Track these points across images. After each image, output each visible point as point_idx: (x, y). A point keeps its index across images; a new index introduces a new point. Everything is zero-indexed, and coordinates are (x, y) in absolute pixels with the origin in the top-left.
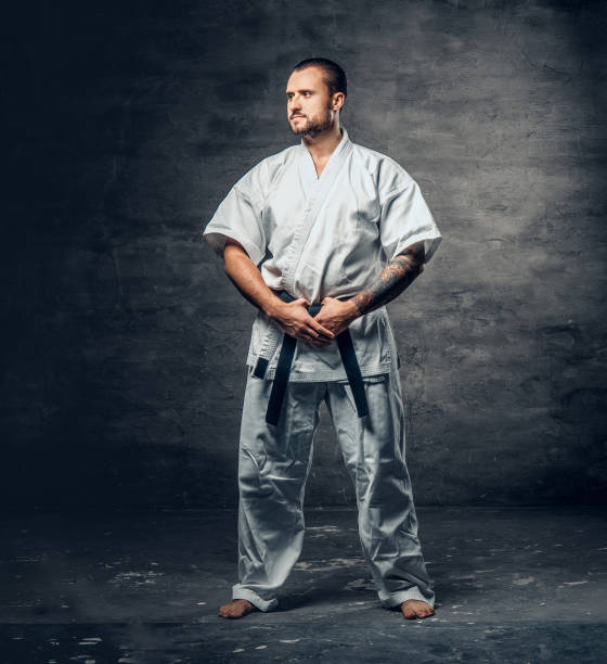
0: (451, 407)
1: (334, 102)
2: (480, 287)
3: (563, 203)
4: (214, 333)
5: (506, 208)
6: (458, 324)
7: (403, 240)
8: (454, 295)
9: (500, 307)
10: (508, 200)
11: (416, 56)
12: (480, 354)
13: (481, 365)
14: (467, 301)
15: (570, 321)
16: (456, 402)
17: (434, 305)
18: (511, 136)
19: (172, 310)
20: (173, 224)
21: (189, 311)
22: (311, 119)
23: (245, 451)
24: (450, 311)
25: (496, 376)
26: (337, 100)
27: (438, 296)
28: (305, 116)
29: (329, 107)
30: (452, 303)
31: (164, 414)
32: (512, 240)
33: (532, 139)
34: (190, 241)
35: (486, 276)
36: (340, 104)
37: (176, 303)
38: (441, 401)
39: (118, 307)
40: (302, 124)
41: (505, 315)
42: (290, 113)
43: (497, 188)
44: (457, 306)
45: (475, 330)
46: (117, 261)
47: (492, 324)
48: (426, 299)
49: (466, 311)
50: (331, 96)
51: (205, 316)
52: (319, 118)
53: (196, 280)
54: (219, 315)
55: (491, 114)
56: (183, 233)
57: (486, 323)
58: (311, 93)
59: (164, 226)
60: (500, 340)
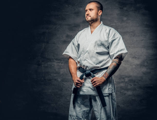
0: (122, 106)
1: (99, 13)
2: (130, 76)
3: (150, 57)
4: (65, 85)
5: (136, 58)
6: (124, 85)
7: (116, 53)
8: (123, 78)
9: (135, 82)
10: (137, 55)
11: (115, 21)
12: (130, 93)
13: (130, 95)
14: (127, 80)
15: (152, 85)
16: (124, 104)
17: (118, 81)
18: (138, 41)
19: (55, 80)
20: (57, 59)
21: (59, 80)
22: (92, 17)
23: (70, 115)
24: (122, 82)
25: (133, 98)
26: (100, 13)
27: (120, 78)
28: (90, 16)
29: (97, 14)
30: (123, 80)
31: (52, 105)
32: (138, 65)
33: (143, 41)
34: (60, 63)
35: (131, 74)
36: (101, 14)
37: (56, 78)
38: (120, 104)
39: (42, 78)
40: (89, 19)
41: (136, 83)
42: (86, 15)
43: (134, 53)
44: (124, 81)
45: (128, 87)
46: (43, 68)
47: (133, 85)
48: (117, 79)
49: (126, 82)
50: (98, 11)
51: (63, 82)
52: (94, 17)
53: (61, 73)
54: (66, 81)
55: (133, 35)
56: (59, 61)
57: (131, 85)
58: (92, 10)
59: (54, 60)
60: (134, 89)
